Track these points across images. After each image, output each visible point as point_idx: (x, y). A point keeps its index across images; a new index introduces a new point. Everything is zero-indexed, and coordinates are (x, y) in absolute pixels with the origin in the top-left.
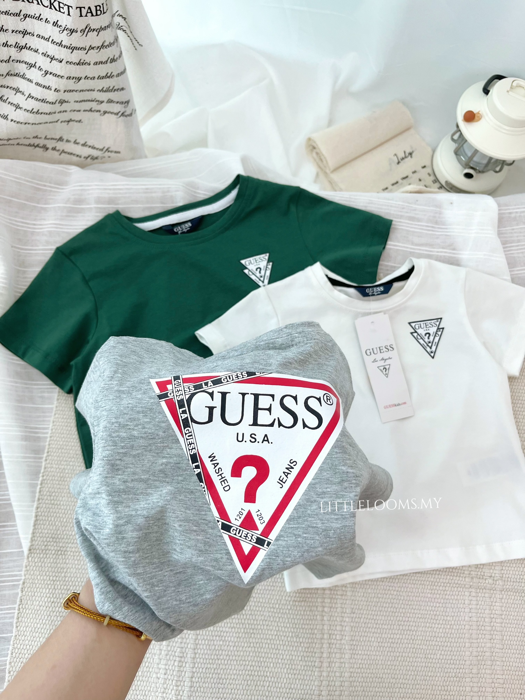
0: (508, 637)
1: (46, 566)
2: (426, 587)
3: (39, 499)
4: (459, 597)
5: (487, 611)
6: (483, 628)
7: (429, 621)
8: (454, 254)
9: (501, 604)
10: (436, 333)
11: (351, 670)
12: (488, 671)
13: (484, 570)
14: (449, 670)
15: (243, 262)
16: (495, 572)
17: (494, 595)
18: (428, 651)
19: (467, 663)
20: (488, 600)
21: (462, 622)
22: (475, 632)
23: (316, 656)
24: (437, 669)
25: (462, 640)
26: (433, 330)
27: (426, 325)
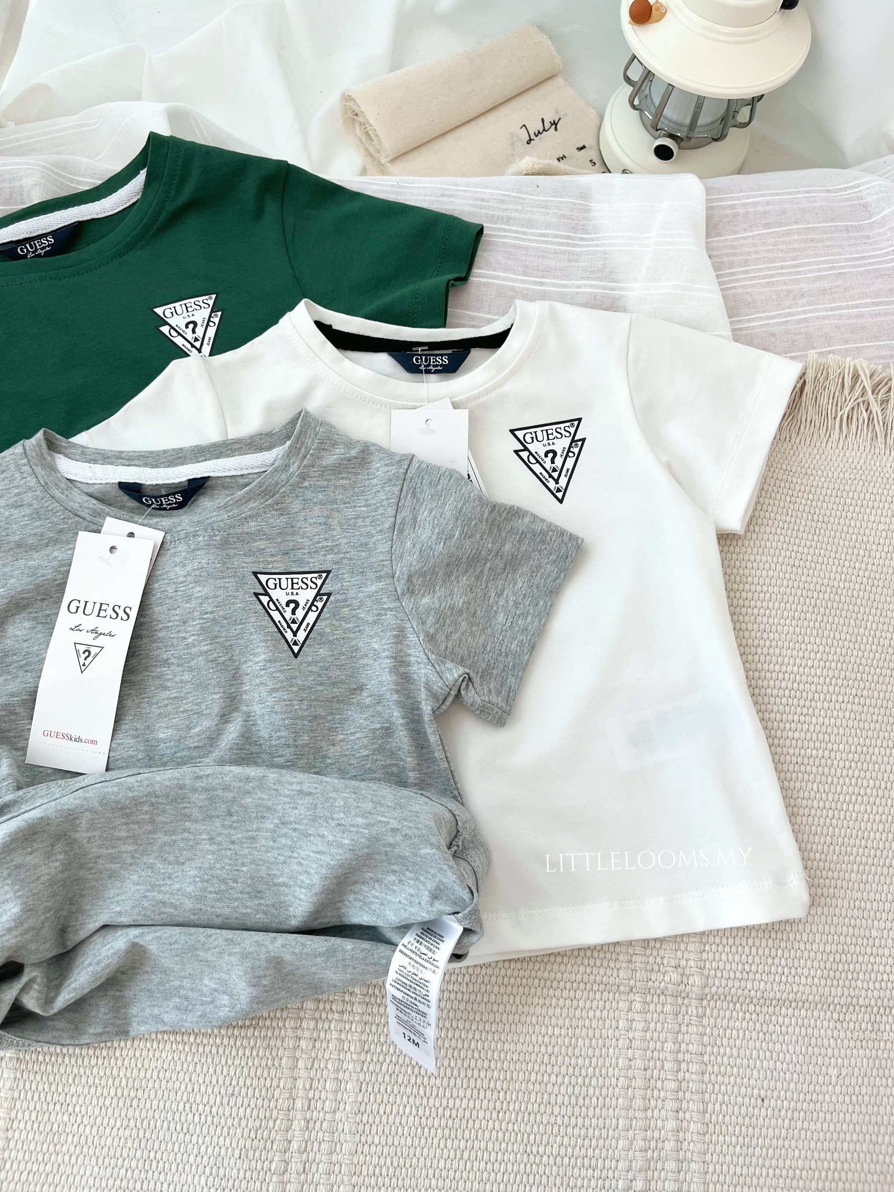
0: (717, 1106)
2: (533, 990)
4: (605, 1013)
5: (669, 1046)
6: (659, 1084)
7: (537, 1068)
8: (612, 289)
9: (701, 1029)
10: (569, 451)
11: (354, 1179)
13: (662, 952)
15: (159, 311)
16: (686, 955)
17: (684, 1009)
18: (532, 1137)
19: (621, 1165)
20: (670, 1019)
21: (610, 1070)
22: (642, 1092)
23: (275, 1147)
24: (551, 1179)
25: (611, 1111)
26: (561, 444)
27: (548, 435)
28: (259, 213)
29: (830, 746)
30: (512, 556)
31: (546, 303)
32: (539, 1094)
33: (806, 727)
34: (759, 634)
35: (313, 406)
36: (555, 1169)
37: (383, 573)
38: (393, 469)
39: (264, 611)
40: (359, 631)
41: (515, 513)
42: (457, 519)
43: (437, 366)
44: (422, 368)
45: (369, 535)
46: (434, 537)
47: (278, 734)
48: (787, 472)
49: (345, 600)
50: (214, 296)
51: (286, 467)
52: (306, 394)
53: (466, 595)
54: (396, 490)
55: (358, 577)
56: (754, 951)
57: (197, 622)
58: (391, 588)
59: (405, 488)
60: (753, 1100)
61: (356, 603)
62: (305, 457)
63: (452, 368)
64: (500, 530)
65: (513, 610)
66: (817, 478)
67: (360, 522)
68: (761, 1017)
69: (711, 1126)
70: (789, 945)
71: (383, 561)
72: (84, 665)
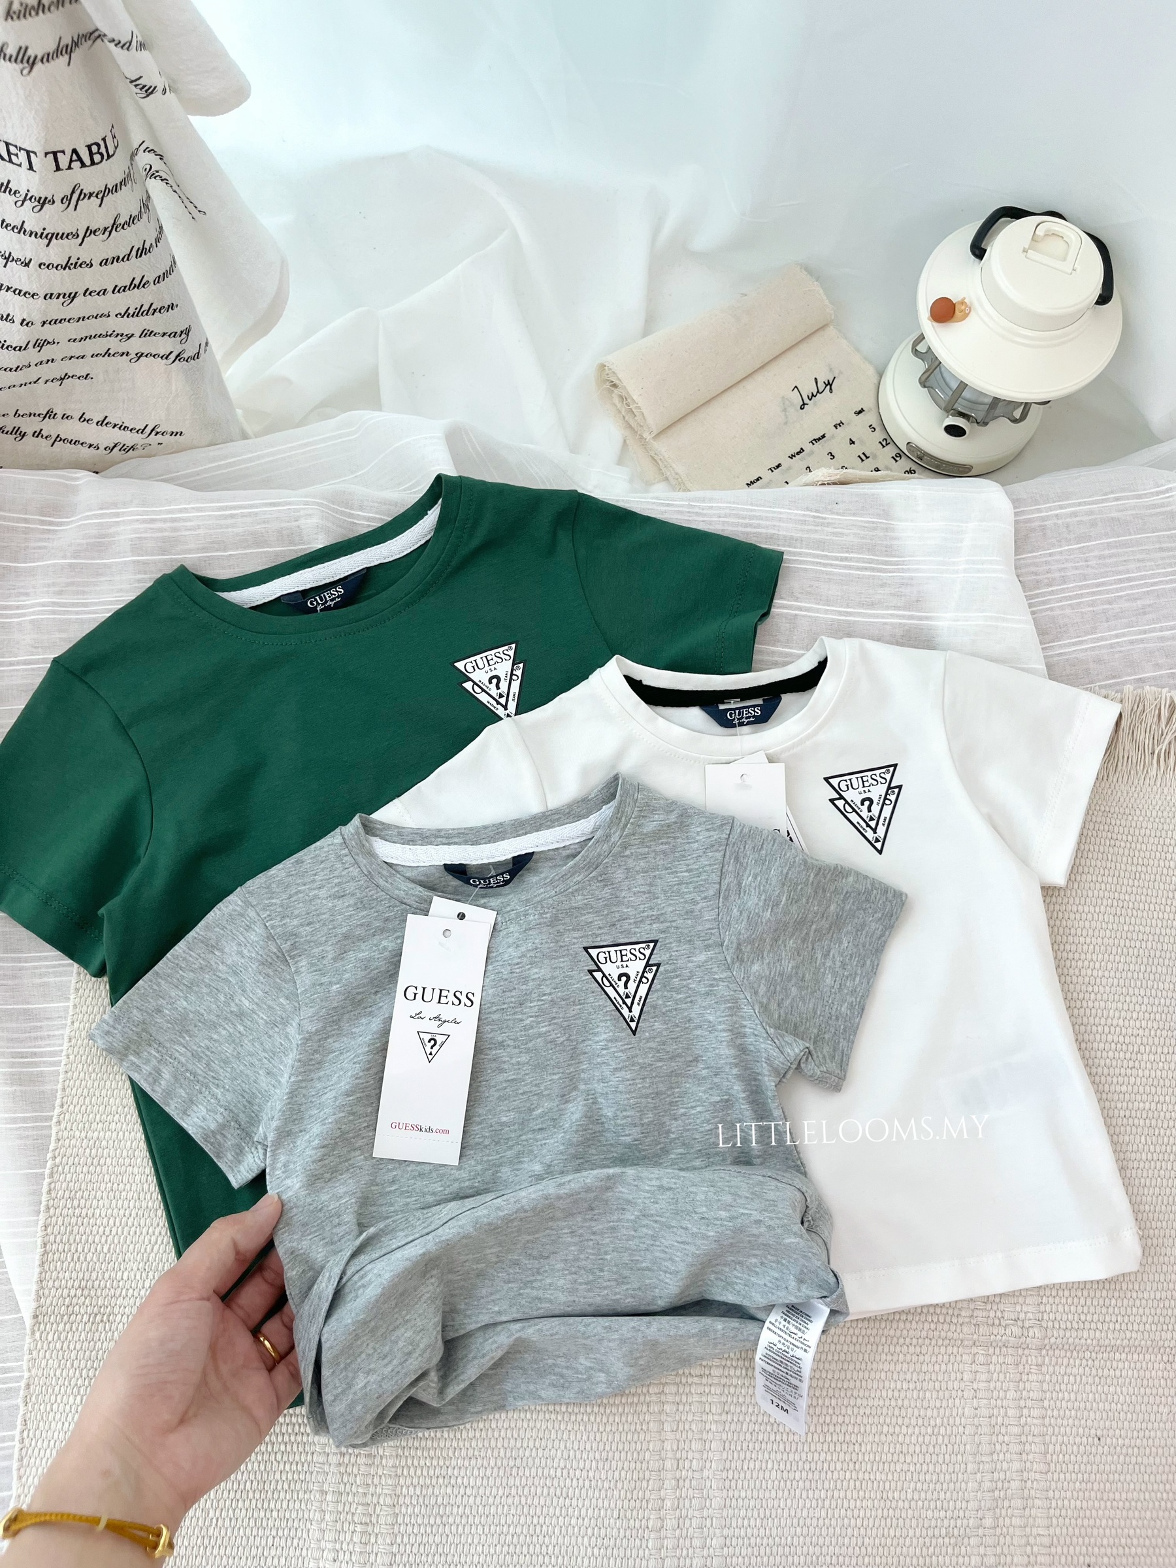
0: (1058, 1447)
1: (72, 1347)
2: (880, 1348)
3: (48, 1208)
4: (950, 1365)
5: (1011, 1394)
6: (1003, 1430)
7: (888, 1420)
8: (920, 618)
9: (1040, 1377)
10: (885, 798)
11: (726, 1532)
12: (1017, 1522)
13: (1001, 1306)
14: (933, 1523)
15: (460, 665)
16: (1025, 1309)
17: (1024, 1359)
18: (887, 1484)
19: (971, 1505)
20: (1011, 1369)
21: (957, 1419)
22: (987, 1438)
23: (650, 1506)
24: (908, 1521)
25: (959, 1457)
26: (878, 791)
27: (863, 782)
28: (551, 549)
29: (1156, 1098)
30: (837, 916)
31: (856, 642)
32: (892, 1445)
33: (1132, 1080)
34: (1084, 987)
35: (626, 767)
36: (910, 1512)
37: (710, 942)
38: (715, 835)
39: (600, 989)
40: (691, 1002)
41: (839, 872)
42: (783, 884)
43: (749, 717)
44: (736, 722)
45: (694, 902)
46: (761, 904)
47: (624, 1113)
48: (1105, 814)
49: (674, 971)
50: (513, 646)
51: (608, 836)
52: (620, 755)
53: (794, 960)
54: (719, 855)
55: (686, 946)
56: (1089, 1302)
57: (535, 1004)
58: (721, 957)
59: (728, 853)
60: (1090, 1439)
61: (686, 972)
62: (625, 826)
63: (763, 718)
64: (824, 891)
65: (841, 972)
66: (1135, 818)
67: (683, 889)
68: (1097, 1363)
69: (1052, 1466)
70: (1122, 1295)
71: (710, 929)
72: (431, 1054)
